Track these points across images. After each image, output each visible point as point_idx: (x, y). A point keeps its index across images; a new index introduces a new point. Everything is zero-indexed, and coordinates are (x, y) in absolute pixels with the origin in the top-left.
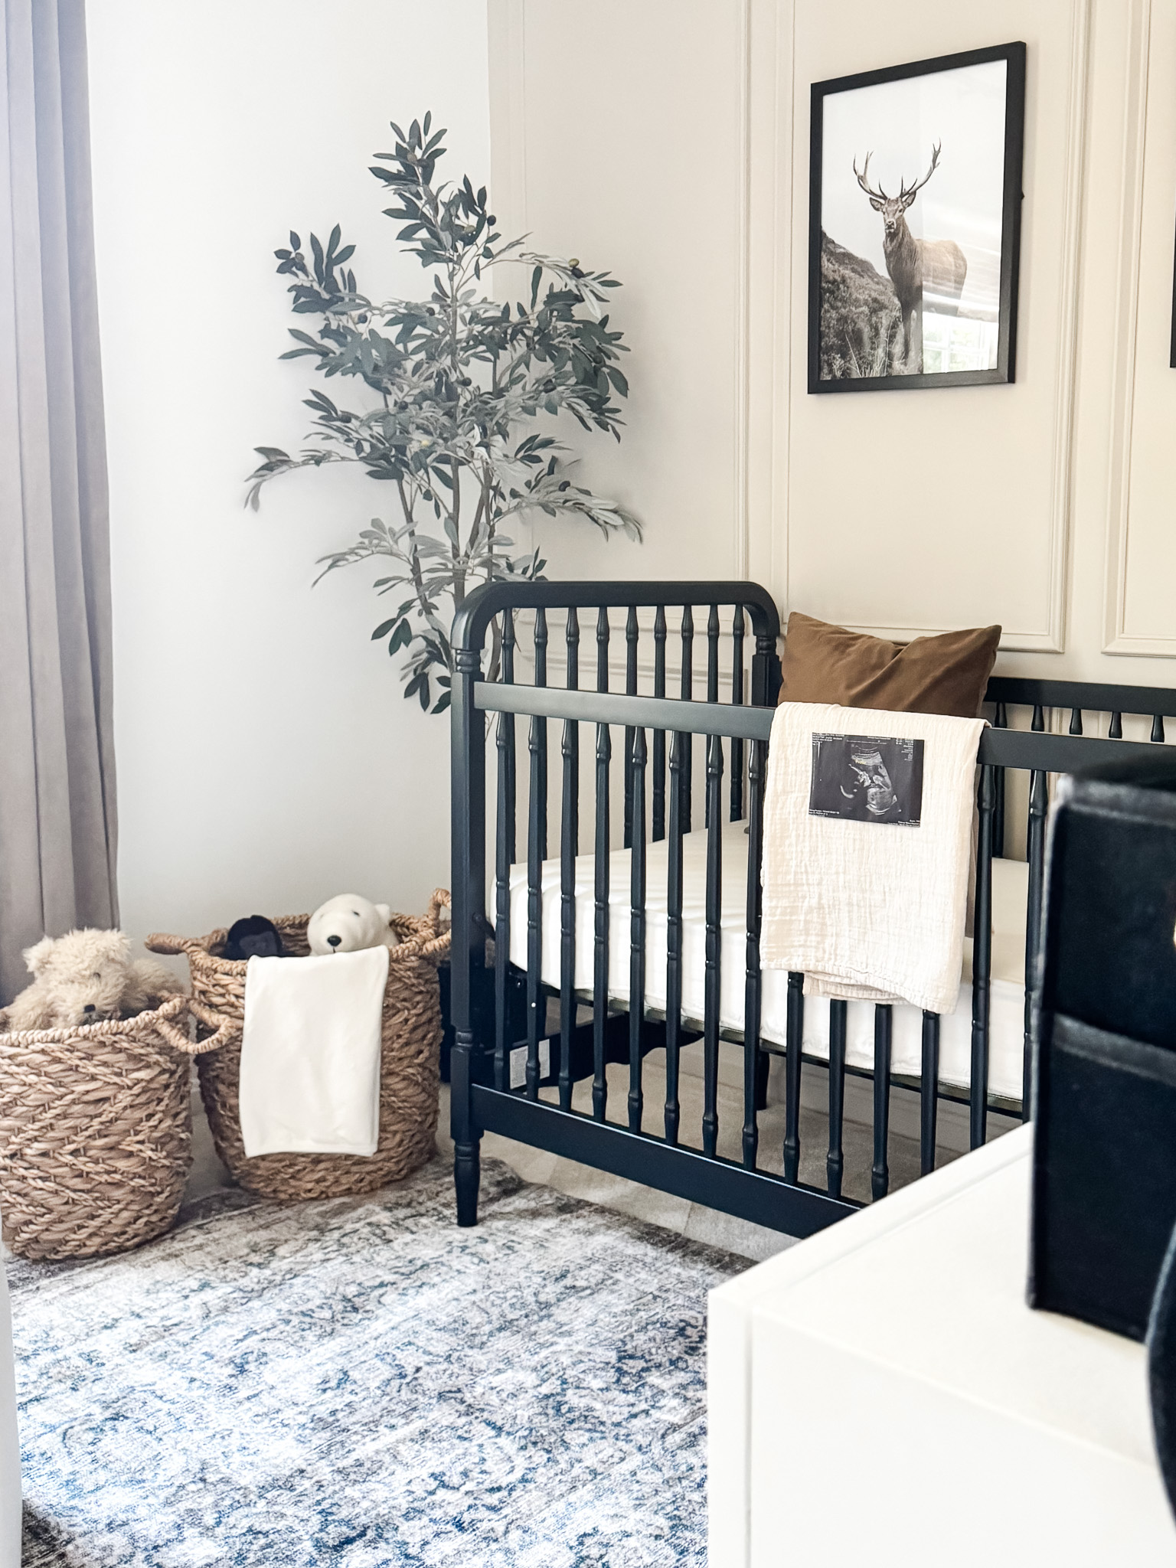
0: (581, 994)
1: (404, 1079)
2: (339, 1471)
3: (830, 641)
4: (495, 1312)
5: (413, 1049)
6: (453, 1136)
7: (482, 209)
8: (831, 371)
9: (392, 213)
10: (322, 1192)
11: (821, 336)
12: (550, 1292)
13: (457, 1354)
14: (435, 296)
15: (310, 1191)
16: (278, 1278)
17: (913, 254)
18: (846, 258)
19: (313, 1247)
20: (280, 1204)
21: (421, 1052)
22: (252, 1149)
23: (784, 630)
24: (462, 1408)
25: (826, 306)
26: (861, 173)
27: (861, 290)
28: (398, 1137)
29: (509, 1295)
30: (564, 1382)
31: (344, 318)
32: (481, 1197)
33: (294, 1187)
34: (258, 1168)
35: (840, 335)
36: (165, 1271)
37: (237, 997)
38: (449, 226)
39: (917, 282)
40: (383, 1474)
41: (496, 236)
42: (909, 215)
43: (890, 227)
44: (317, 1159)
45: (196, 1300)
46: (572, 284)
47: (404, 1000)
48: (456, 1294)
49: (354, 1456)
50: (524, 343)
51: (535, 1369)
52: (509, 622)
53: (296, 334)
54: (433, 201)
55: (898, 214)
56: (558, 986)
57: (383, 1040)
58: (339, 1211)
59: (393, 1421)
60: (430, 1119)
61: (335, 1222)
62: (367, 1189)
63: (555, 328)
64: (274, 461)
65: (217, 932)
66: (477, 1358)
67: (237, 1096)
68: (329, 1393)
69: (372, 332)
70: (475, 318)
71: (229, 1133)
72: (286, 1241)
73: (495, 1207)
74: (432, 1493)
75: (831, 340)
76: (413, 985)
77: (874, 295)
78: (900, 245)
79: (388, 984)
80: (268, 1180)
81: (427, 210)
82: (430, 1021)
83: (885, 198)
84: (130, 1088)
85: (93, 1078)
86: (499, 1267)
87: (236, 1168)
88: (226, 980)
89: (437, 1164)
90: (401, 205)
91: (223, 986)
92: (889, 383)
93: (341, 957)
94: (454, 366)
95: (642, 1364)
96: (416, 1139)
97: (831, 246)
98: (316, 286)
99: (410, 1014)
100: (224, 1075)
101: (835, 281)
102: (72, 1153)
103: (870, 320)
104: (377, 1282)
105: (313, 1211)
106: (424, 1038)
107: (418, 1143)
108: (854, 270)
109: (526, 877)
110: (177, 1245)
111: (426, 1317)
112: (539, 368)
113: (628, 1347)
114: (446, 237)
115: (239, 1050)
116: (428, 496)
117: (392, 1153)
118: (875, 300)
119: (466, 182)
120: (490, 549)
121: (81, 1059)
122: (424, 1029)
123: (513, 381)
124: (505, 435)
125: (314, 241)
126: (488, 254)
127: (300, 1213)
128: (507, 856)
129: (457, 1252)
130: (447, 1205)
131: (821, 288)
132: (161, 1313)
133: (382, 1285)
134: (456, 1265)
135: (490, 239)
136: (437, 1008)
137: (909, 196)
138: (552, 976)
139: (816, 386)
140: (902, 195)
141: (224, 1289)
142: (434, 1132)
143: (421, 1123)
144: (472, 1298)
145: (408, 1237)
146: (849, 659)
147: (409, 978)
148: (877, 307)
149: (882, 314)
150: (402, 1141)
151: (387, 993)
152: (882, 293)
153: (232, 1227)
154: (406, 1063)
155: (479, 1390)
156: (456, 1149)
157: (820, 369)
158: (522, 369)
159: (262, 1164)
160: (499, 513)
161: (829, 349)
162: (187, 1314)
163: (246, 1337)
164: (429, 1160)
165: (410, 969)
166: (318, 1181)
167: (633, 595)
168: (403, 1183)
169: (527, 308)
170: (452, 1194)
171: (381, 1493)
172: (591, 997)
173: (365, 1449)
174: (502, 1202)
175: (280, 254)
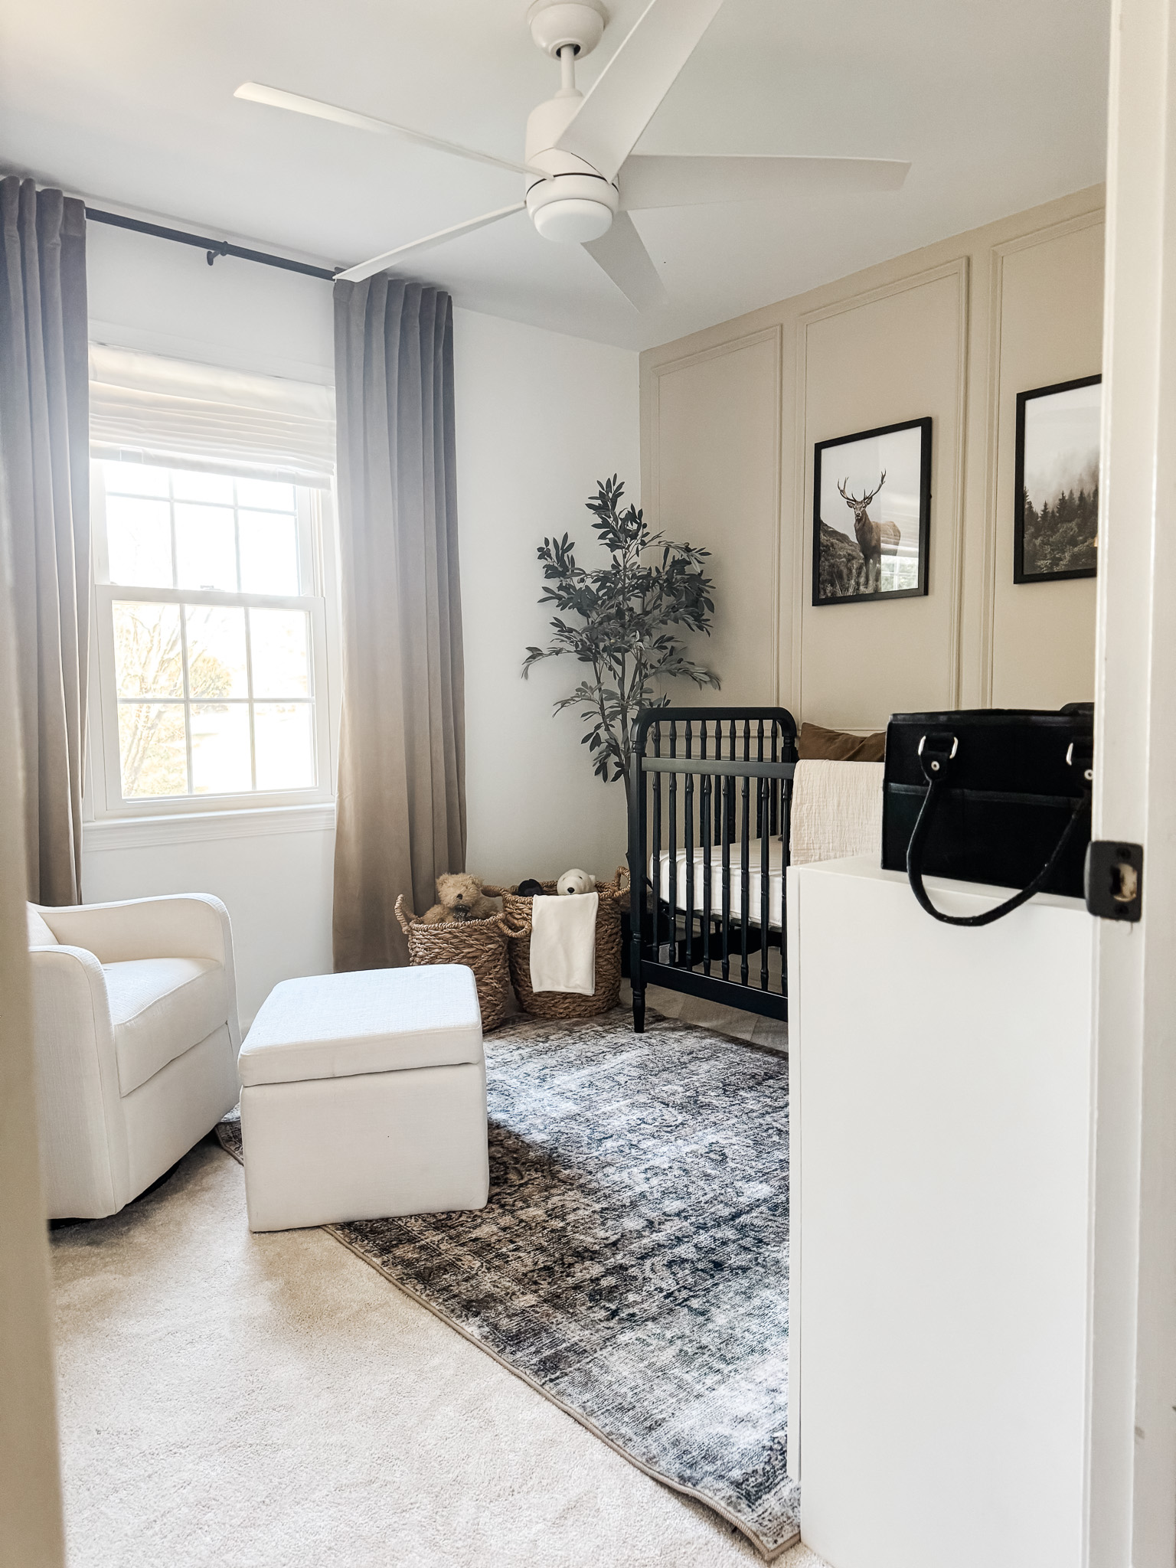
0: (697, 912)
1: (606, 960)
2: (596, 1115)
3: (825, 736)
4: (660, 1064)
5: (610, 945)
6: (632, 987)
7: (640, 521)
8: (825, 593)
9: (596, 526)
10: (567, 1015)
11: (820, 575)
12: (685, 1059)
13: (643, 1077)
14: (613, 566)
15: (561, 1013)
16: (553, 1048)
17: (871, 529)
18: (834, 533)
19: (567, 1038)
20: (551, 1019)
21: (613, 948)
22: (536, 989)
23: (799, 734)
24: (650, 1097)
25: (822, 559)
26: (842, 488)
27: (843, 550)
28: (603, 989)
29: (666, 1059)
30: (697, 1092)
31: (568, 580)
32: (645, 1022)
33: (553, 1011)
34: (537, 1001)
35: (830, 574)
36: (497, 1043)
37: (527, 914)
38: (624, 530)
39: (874, 543)
40: (615, 1117)
41: (648, 533)
42: (868, 509)
43: (857, 516)
44: (565, 996)
45: (516, 1053)
46: (685, 556)
47: (605, 920)
48: (639, 1055)
49: (602, 1110)
50: (658, 588)
51: (682, 1086)
52: (658, 727)
53: (546, 589)
54: (616, 519)
55: (862, 509)
56: (685, 909)
57: (596, 939)
58: (577, 1024)
59: (618, 1099)
60: (617, 984)
61: (576, 1028)
62: (588, 1015)
63: (676, 579)
64: (535, 654)
65: (513, 886)
66: (654, 1079)
67: (529, 965)
68: (585, 1089)
69: (587, 587)
70: (634, 576)
71: (523, 983)
72: (554, 1034)
73: (653, 1026)
74: (640, 1125)
75: (825, 576)
76: (609, 913)
77: (849, 552)
78: (864, 525)
79: (598, 912)
80: (541, 1007)
81: (614, 524)
82: (617, 933)
83: (855, 501)
86: (658, 1048)
87: (526, 1001)
88: (522, 906)
89: (621, 1008)
90: (600, 521)
91: (520, 909)
92: (859, 598)
93: (575, 896)
94: (625, 599)
95: (735, 1088)
96: (611, 993)
97: (825, 527)
98: (556, 565)
99: (607, 927)
100: (521, 954)
101: (828, 545)
103: (847, 565)
104: (601, 1051)
105: (564, 1023)
106: (614, 941)
107: (612, 995)
108: (838, 540)
109: (668, 855)
110: (502, 1035)
111: (627, 1063)
112: (668, 600)
113: (727, 1081)
114: (622, 536)
115: (529, 941)
116: (611, 668)
117: (600, 997)
118: (849, 555)
119: (632, 507)
120: (641, 696)
122: (614, 936)
123: (655, 608)
124: (650, 635)
125: (555, 541)
126: (643, 543)
127: (557, 1023)
128: (657, 850)
129: (637, 1041)
130: (629, 1024)
131: (819, 550)
132: (501, 1057)
133: (603, 1052)
134: (638, 1044)
135: (644, 536)
136: (620, 927)
137: (868, 499)
138: (682, 904)
139: (817, 602)
140: (864, 499)
141: (528, 1050)
142: (619, 991)
143: (614, 984)
144: (648, 1057)
145: (613, 1035)
146: (837, 745)
147: (607, 909)
148: (850, 558)
149: (854, 562)
150: (604, 992)
151: (598, 916)
152: (853, 551)
153: (527, 1028)
154: (606, 952)
155: (657, 1091)
156: (634, 993)
157: (819, 592)
158: (659, 602)
159: (539, 999)
160: (646, 676)
161: (825, 581)
162: (513, 1058)
163: (543, 1069)
164: (617, 1005)
165: (608, 905)
166: (565, 1008)
167: (719, 714)
168: (605, 1015)
169: (661, 570)
170: (632, 1020)
171: (617, 1123)
172: (702, 914)
173: (607, 1108)
174: (656, 1024)
175: (540, 549)
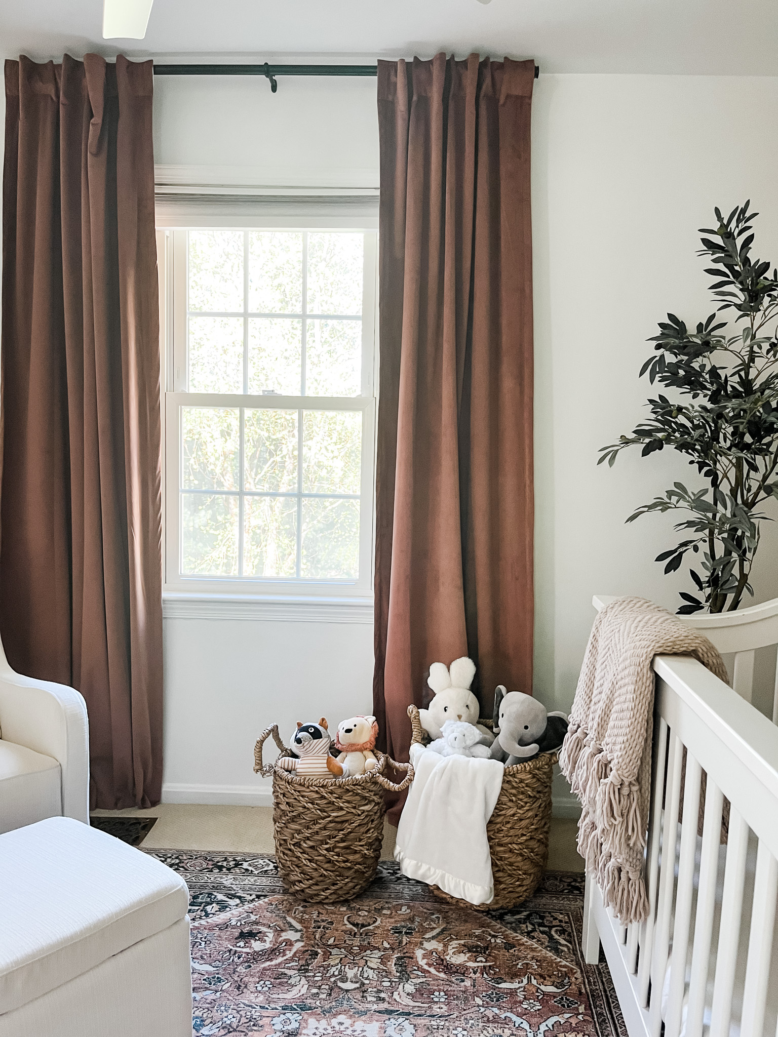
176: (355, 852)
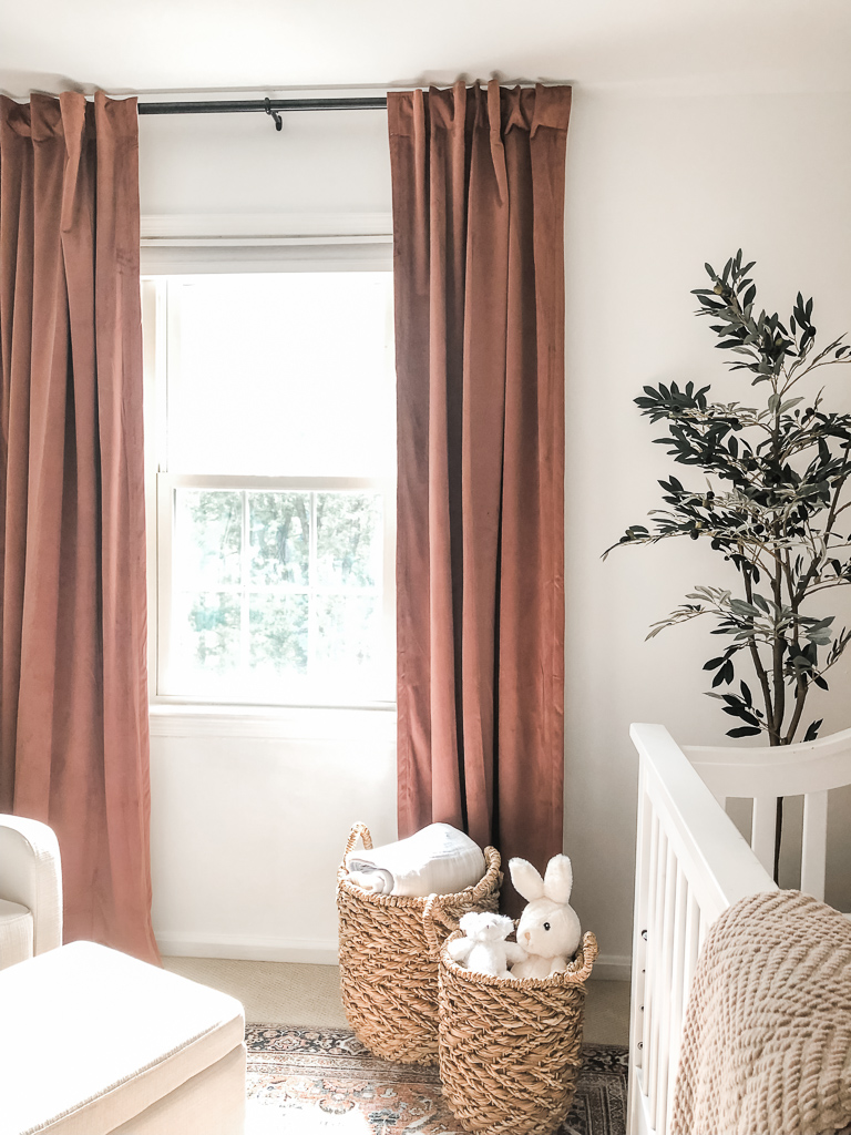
84: (541, 1031)
85: (517, 1019)
102: (497, 1071)
121: (510, 1004)
176: (536, 1081)
